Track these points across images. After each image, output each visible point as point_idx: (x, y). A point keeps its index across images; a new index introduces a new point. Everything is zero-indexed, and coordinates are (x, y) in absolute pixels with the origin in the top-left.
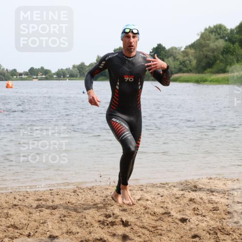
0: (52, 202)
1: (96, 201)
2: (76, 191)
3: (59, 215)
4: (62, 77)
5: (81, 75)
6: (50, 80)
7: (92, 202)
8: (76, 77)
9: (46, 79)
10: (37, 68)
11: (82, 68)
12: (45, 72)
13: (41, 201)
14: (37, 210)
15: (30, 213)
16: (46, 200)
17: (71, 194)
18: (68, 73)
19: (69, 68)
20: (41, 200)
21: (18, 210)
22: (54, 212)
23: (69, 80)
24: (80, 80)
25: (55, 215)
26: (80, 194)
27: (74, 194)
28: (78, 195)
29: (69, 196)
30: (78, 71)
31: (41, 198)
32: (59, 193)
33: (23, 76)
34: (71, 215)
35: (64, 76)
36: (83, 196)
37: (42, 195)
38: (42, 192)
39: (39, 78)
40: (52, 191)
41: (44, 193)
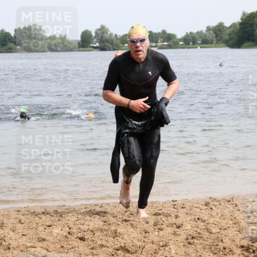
0: (176, 218)
1: (237, 218)
2: (208, 203)
3: (185, 237)
4: (191, 43)
5: (218, 41)
6: (174, 48)
7: (232, 220)
8: (212, 43)
9: (169, 47)
10: (157, 32)
11: (220, 30)
12: (168, 37)
13: (161, 216)
14: (155, 227)
15: (146, 233)
16: (168, 215)
17: (201, 207)
18: (200, 38)
19: (202, 32)
20: (160, 214)
21: (129, 227)
22: (179, 231)
23: (201, 47)
24: (216, 47)
25: (180, 235)
26: (214, 208)
27: (205, 207)
28: (211, 208)
29: (198, 210)
30: (214, 35)
31: (160, 212)
32: (186, 206)
34: (201, 236)
35: (194, 43)
36: (219, 211)
37: (162, 208)
38: (161, 204)
39: (159, 46)
40: (175, 203)
41: (164, 206)
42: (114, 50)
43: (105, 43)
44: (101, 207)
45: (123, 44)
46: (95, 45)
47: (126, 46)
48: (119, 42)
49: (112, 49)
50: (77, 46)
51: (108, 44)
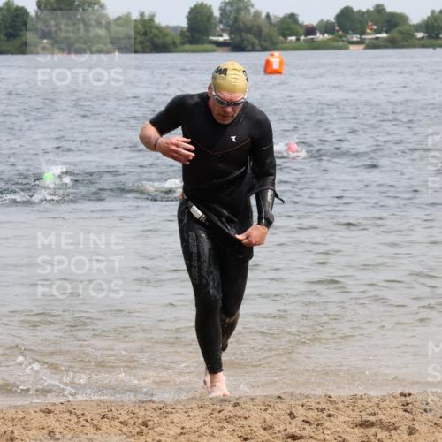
6: (403, 47)
9: (392, 44)
12: (389, 22)
16: (391, 427)
20: (372, 424)
31: (372, 419)
32: (432, 406)
33: (319, 36)
37: (376, 410)
38: (376, 401)
39: (367, 42)
40: (408, 399)
41: (382, 405)
42: (264, 49)
43: (243, 34)
44: (236, 405)
45: (285, 36)
46: (221, 39)
47: (292, 41)
48: (274, 32)
49: (258, 47)
50: (178, 40)
51: (250, 37)
